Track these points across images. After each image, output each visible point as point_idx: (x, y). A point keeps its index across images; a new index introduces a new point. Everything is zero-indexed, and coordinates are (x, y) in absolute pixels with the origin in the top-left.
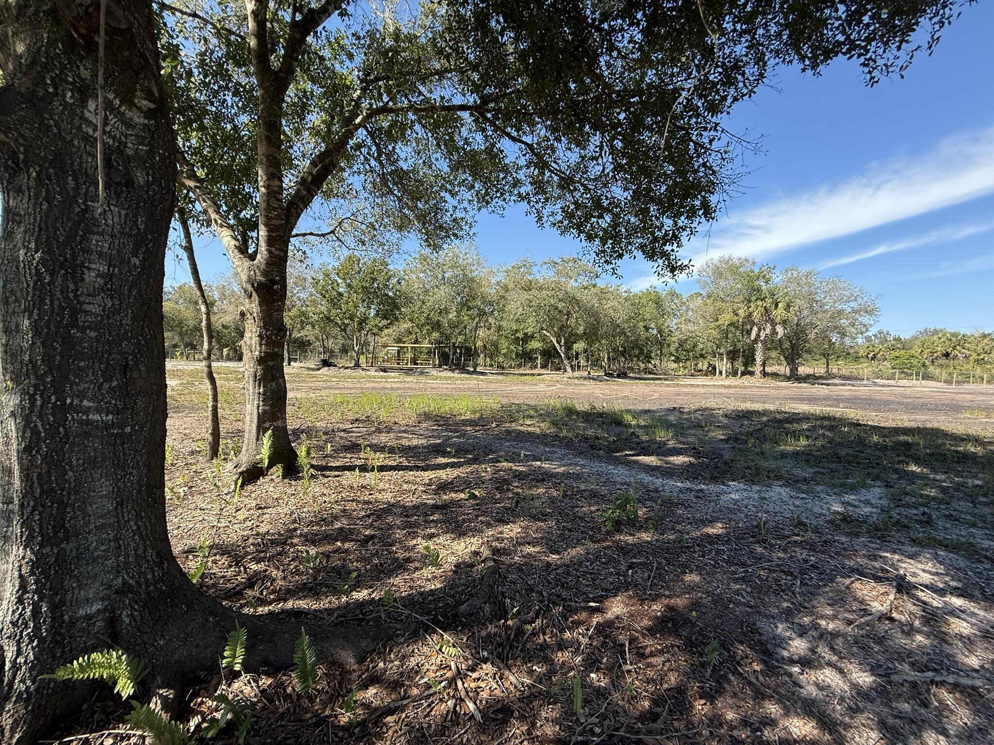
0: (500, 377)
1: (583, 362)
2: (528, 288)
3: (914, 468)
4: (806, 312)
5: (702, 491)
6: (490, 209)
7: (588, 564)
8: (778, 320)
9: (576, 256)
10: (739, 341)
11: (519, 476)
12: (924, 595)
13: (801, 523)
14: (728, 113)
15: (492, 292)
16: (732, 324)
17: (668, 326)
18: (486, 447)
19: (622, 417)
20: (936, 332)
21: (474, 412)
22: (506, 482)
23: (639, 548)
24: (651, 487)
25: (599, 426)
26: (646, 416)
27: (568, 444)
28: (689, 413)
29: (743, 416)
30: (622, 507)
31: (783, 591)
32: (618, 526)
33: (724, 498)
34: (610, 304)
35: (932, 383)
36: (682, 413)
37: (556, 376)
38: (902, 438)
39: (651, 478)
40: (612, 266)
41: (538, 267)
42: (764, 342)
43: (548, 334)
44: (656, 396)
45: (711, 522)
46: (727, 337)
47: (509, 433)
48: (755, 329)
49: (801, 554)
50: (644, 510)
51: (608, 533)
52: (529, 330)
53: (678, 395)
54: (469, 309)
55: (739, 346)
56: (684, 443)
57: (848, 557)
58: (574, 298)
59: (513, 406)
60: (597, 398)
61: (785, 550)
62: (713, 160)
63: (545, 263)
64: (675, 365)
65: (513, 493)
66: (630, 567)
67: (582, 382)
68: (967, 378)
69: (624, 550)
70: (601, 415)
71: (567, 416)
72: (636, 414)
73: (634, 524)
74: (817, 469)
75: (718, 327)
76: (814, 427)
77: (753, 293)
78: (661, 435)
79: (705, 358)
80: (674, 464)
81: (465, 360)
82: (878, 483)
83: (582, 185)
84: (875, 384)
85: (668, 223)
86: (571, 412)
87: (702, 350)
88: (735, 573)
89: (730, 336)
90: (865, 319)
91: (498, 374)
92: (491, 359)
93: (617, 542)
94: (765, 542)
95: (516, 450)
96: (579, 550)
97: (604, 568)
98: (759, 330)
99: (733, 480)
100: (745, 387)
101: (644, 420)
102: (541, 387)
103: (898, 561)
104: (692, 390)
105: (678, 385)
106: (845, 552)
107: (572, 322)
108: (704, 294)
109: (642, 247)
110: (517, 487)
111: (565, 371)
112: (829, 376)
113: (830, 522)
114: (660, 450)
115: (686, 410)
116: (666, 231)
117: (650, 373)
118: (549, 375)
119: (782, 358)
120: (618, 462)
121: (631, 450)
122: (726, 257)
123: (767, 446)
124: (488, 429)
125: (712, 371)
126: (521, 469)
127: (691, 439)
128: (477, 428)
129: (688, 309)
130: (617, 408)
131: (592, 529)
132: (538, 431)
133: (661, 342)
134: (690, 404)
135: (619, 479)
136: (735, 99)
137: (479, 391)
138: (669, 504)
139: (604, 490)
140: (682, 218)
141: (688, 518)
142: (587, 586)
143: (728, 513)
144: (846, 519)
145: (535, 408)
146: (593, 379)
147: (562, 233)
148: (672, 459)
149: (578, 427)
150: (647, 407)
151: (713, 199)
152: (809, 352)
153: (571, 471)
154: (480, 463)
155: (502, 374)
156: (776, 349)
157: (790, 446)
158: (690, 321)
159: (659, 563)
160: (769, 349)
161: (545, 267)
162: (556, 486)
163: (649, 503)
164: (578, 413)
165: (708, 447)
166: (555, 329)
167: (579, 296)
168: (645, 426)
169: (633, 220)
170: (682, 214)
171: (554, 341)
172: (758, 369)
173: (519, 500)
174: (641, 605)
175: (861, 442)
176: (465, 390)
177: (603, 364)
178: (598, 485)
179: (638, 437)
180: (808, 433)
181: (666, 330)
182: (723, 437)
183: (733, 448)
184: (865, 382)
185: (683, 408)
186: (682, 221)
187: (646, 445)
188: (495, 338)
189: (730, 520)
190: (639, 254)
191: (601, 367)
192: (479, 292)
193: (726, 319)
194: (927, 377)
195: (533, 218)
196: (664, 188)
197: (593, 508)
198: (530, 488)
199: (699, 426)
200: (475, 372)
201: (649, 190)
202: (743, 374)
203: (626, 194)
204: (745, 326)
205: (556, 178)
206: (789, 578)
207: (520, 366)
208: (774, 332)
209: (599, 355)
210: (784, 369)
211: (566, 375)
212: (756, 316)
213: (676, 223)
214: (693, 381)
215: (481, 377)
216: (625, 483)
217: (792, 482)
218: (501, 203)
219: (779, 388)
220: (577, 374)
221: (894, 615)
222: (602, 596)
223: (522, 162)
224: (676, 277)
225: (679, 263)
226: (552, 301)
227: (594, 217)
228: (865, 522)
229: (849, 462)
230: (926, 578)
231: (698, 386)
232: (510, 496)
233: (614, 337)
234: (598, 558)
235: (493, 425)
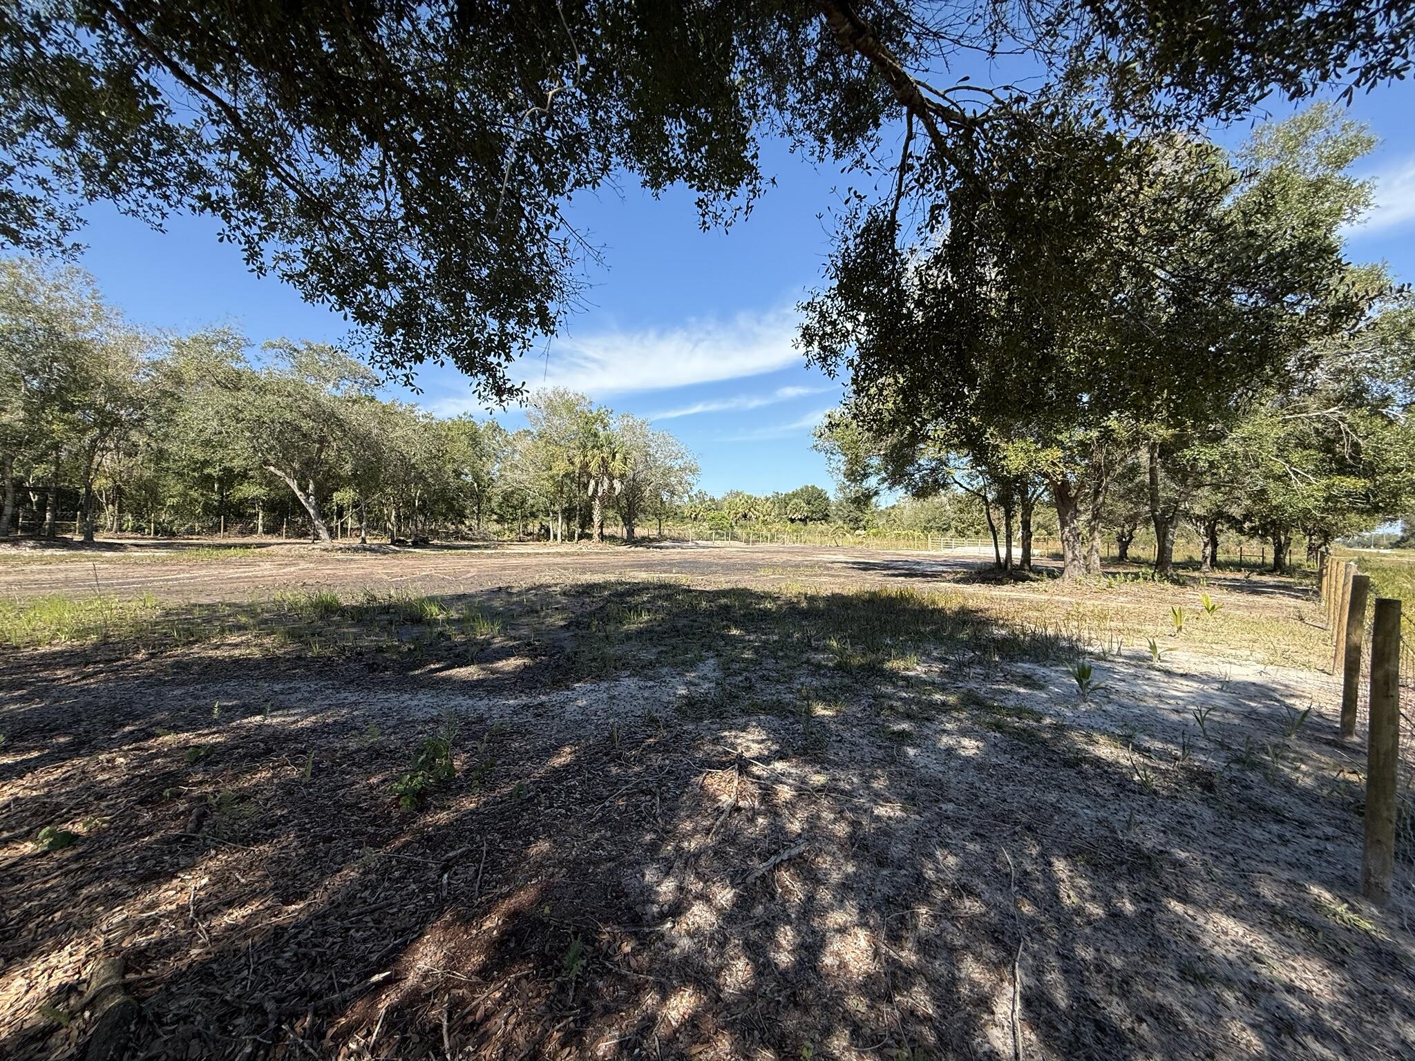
0: (162, 553)
1: (351, 523)
2: (233, 383)
3: (734, 632)
4: (641, 467)
5: (542, 704)
6: (123, 204)
7: (367, 893)
8: (617, 473)
9: (336, 343)
10: (575, 497)
11: (206, 757)
12: (758, 769)
13: (654, 720)
14: (569, 198)
15: (139, 381)
16: (566, 475)
17: (488, 473)
18: (114, 709)
19: (423, 610)
20: (738, 494)
21: (83, 632)
22: (172, 778)
23: (459, 828)
24: (473, 716)
25: (383, 629)
26: (460, 605)
27: (323, 669)
28: (520, 594)
29: (584, 592)
30: (429, 765)
31: (644, 819)
32: (422, 801)
33: (570, 708)
34: (399, 432)
35: (737, 543)
36: (510, 594)
37: (299, 547)
38: (723, 601)
39: (470, 702)
40: (404, 372)
41: (257, 350)
42: (602, 499)
43: (279, 473)
44: (473, 571)
45: (555, 749)
46: (562, 492)
47: (182, 667)
48: (592, 482)
49: (657, 760)
50: (463, 756)
51: (404, 819)
52: (236, 462)
53: (504, 569)
54: (68, 407)
55: (576, 502)
56: (515, 639)
57: (698, 749)
58: (333, 414)
59: (196, 612)
60: (380, 581)
61: (641, 762)
62: (552, 253)
63: (273, 346)
64: (497, 527)
65: (191, 800)
66: (445, 869)
67: (349, 555)
68: (759, 538)
69: (433, 841)
70: (386, 609)
71: (321, 618)
72: (445, 603)
73: (448, 787)
74: (661, 648)
75: (552, 477)
76: (654, 598)
77: (590, 438)
78: (484, 631)
79: (536, 517)
80: (503, 673)
81: (55, 517)
82: (711, 654)
83: (348, 223)
84: (698, 546)
85: (493, 324)
86: (328, 609)
87: (533, 506)
88: (591, 816)
89: (565, 489)
90: (689, 478)
91: (156, 546)
92: (138, 514)
93: (420, 831)
94: (619, 757)
95: (202, 702)
96: (352, 873)
97: (396, 890)
98: (597, 484)
99: (579, 681)
100: (583, 554)
101: (457, 611)
102: (266, 569)
103: (735, 737)
104: (521, 561)
105: (503, 554)
106: (694, 741)
107: (330, 455)
108: (535, 433)
109: (453, 350)
110: (201, 783)
111: (317, 537)
112: (662, 538)
113: (678, 710)
114: (483, 654)
115: (514, 591)
116: (490, 335)
117: (464, 538)
118: (283, 546)
119: (619, 518)
120: (419, 685)
121: (438, 661)
122: (562, 391)
123: (611, 628)
124: (125, 666)
125: (545, 534)
126: (212, 740)
127: (524, 632)
128: (90, 669)
129: (514, 451)
130: (413, 595)
131: (373, 821)
132: (257, 654)
133: (478, 495)
134: (520, 581)
135: (420, 715)
136: (577, 183)
137: (97, 586)
138: (501, 736)
139: (394, 741)
140: (512, 322)
141: (527, 752)
142: (365, 941)
143: (574, 730)
144: (691, 702)
145: (250, 610)
146: (371, 550)
147: (307, 297)
148: (500, 664)
149: (343, 637)
150: (461, 590)
151: (552, 307)
152: (644, 511)
153: (330, 721)
154: (94, 750)
155: (167, 546)
156: (613, 507)
157: (636, 623)
158: (517, 467)
159: (491, 843)
160: (605, 507)
161: (273, 352)
162: (296, 757)
163: (469, 744)
164: (343, 611)
165: (546, 639)
166: (296, 465)
167: (342, 412)
168: (458, 620)
169: (438, 306)
170: (512, 316)
171: (294, 485)
172: (595, 531)
173: (204, 811)
174: (466, 932)
175: (694, 609)
176: (53, 584)
177: (389, 525)
178: (382, 734)
179: (449, 638)
180: (649, 606)
181: (486, 478)
182: (562, 623)
183: (575, 636)
184: (690, 544)
185: (512, 587)
186: (512, 326)
187: (461, 649)
188: (148, 474)
189: (579, 738)
190: (450, 361)
191: (385, 530)
192: (100, 374)
193: (560, 468)
194: (734, 538)
195: (237, 251)
196: (485, 272)
197: (374, 780)
198: (236, 777)
199: (532, 611)
200: (88, 543)
201: (463, 268)
202: (580, 537)
203: (427, 263)
204: (581, 478)
205: (292, 195)
206: (648, 797)
207: (214, 529)
208: (612, 487)
209: (381, 511)
210: (620, 531)
211: (319, 545)
212: (593, 467)
213: (503, 327)
214: (522, 549)
215: (108, 554)
216: (432, 720)
217: (640, 670)
218: (152, 200)
219: (617, 553)
220: (340, 542)
221: (741, 804)
222: (396, 949)
223: (210, 134)
224: (505, 404)
225: (508, 386)
226: (288, 416)
227: (371, 283)
228: (706, 701)
229: (686, 635)
230: (755, 749)
231: (529, 555)
232: (182, 808)
233: (407, 483)
234: (385, 873)
235: (139, 657)
